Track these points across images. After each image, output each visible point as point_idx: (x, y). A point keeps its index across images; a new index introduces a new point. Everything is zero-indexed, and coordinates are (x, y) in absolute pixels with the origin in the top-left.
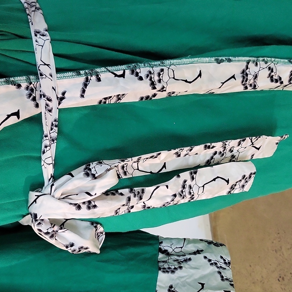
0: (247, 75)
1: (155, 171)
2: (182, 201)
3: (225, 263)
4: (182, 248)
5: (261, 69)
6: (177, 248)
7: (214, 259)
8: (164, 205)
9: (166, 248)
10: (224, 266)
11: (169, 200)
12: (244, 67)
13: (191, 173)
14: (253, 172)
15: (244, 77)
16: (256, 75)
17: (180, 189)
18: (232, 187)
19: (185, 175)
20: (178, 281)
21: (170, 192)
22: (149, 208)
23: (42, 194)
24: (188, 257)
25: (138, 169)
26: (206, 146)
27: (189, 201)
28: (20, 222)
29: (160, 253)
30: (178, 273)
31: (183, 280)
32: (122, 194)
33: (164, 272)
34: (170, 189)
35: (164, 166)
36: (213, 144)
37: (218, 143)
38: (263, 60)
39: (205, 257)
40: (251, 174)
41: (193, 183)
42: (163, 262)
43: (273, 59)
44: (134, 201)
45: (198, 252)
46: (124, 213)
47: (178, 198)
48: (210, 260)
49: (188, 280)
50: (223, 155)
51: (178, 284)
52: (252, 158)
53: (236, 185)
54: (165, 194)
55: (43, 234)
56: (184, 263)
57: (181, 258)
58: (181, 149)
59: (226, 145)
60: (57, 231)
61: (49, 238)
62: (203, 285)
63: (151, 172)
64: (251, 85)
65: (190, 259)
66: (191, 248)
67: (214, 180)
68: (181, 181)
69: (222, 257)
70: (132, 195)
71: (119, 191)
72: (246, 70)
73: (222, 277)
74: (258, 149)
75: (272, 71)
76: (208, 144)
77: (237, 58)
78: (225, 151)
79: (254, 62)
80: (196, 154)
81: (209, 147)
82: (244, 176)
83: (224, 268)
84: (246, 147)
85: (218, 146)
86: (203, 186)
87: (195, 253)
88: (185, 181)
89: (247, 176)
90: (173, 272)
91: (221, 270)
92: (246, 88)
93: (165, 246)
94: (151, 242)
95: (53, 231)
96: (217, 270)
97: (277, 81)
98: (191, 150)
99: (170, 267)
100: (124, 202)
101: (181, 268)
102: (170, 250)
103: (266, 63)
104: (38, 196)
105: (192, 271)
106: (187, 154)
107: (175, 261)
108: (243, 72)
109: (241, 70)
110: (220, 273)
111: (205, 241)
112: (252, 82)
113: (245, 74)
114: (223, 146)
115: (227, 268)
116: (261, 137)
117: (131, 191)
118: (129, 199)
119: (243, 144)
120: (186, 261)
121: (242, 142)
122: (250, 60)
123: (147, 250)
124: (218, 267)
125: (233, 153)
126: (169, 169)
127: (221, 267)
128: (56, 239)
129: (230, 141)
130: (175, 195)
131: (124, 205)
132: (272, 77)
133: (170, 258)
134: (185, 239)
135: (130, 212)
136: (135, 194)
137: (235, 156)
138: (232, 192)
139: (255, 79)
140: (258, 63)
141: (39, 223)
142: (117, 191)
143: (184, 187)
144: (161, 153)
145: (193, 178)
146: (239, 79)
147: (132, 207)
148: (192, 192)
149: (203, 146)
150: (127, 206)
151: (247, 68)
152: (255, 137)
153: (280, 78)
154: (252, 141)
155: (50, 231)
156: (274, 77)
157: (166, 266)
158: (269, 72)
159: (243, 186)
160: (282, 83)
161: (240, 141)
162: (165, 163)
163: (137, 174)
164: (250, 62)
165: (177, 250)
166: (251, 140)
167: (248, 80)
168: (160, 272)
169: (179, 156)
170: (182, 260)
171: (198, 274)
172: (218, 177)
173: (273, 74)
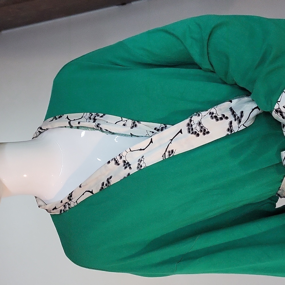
132: (216, 117)
173: (214, 115)
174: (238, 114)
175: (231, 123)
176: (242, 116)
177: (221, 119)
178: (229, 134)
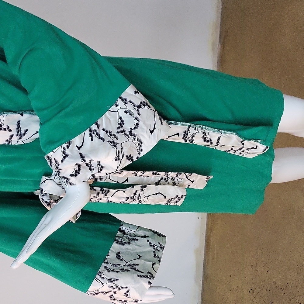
0: (187, 134)
1: (121, 181)
2: (134, 203)
3: (161, 248)
4: (135, 231)
5: (198, 132)
6: (131, 231)
7: (153, 243)
8: (121, 202)
9: (124, 229)
10: (159, 249)
11: (124, 200)
12: (186, 129)
13: (142, 187)
14: (184, 195)
15: (185, 135)
16: (194, 135)
17: (132, 195)
18: (168, 201)
19: (138, 188)
20: (124, 251)
21: (126, 195)
22: (111, 202)
23: (49, 178)
24: (137, 238)
25: (110, 178)
26: (153, 173)
27: (138, 203)
28: (34, 192)
29: (119, 231)
30: (127, 246)
31: (128, 251)
32: (95, 190)
33: (117, 243)
34: (126, 193)
35: (127, 180)
36: (158, 172)
37: (162, 172)
38: (200, 127)
39: (148, 241)
40: (182, 195)
41: (141, 193)
42: (119, 237)
43: (207, 127)
44: (101, 196)
45: (145, 237)
46: (95, 202)
47: (130, 200)
48: (150, 243)
49: (131, 252)
50: (167, 181)
51: (124, 252)
52: (189, 187)
53: (171, 200)
54: (122, 196)
55: (44, 202)
56: (133, 241)
57: (132, 238)
58: (137, 172)
59: (167, 174)
60: (53, 203)
61: (47, 205)
62: (140, 257)
63: (117, 182)
64: (189, 140)
65: (137, 240)
66: (141, 233)
67: (156, 194)
68: (134, 190)
69: (159, 243)
70: (101, 192)
71: (94, 188)
72: (187, 131)
73: (155, 255)
74: (193, 182)
75: (205, 135)
76: (155, 172)
77: (181, 123)
78: (169, 179)
79: (193, 127)
80: (148, 176)
81: (156, 174)
82: (178, 196)
83: (158, 250)
84: (182, 179)
85: (162, 174)
86: (148, 196)
87: (142, 237)
88: (137, 191)
89: (180, 196)
90: (123, 244)
91: (156, 251)
92: (186, 141)
93: (123, 228)
94: (115, 223)
95: (50, 202)
96: (154, 250)
97: (208, 141)
98: (143, 173)
99: (123, 241)
100: (95, 195)
101: (129, 243)
102: (126, 231)
103: (202, 129)
104: (47, 179)
105: (136, 247)
106: (141, 175)
107: (127, 238)
108: (185, 132)
109: (184, 131)
110: (154, 252)
111: (152, 231)
112: (190, 139)
113: (186, 133)
114: (166, 175)
115: (161, 250)
116: (193, 174)
117: (101, 190)
118: (98, 194)
119: (180, 176)
120: (134, 240)
121: (179, 175)
122: (191, 125)
123: (110, 228)
124: (154, 249)
125: (174, 181)
126: (129, 182)
127: (157, 249)
128: (51, 207)
129: (170, 172)
130: (128, 198)
131: (95, 197)
133: (124, 236)
134: (139, 227)
135: (99, 202)
136: (103, 192)
137: (176, 183)
138: (169, 204)
139: (193, 137)
140: (196, 128)
141: (43, 195)
142: (93, 188)
143: (135, 194)
144: (123, 171)
145: (142, 190)
146: (181, 136)
147: (101, 199)
148: (139, 198)
149: (151, 172)
150: (97, 198)
151: (188, 130)
152: (188, 173)
153: (211, 140)
154: (186, 176)
155: (48, 201)
156: (207, 138)
157: (120, 240)
158: (203, 135)
159: (177, 202)
160: (212, 143)
161: (178, 174)
162: (128, 178)
163: (108, 181)
164: (191, 127)
165: (131, 232)
166: (186, 174)
167: (187, 138)
168: (114, 242)
169: (136, 175)
170: (132, 239)
171: (139, 250)
172: (159, 193)
174: (22, 131)
175: (12, 136)
176: (24, 134)
177: (5, 129)
178: (6, 144)
